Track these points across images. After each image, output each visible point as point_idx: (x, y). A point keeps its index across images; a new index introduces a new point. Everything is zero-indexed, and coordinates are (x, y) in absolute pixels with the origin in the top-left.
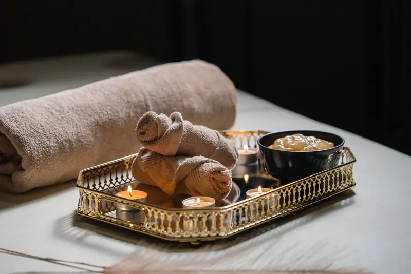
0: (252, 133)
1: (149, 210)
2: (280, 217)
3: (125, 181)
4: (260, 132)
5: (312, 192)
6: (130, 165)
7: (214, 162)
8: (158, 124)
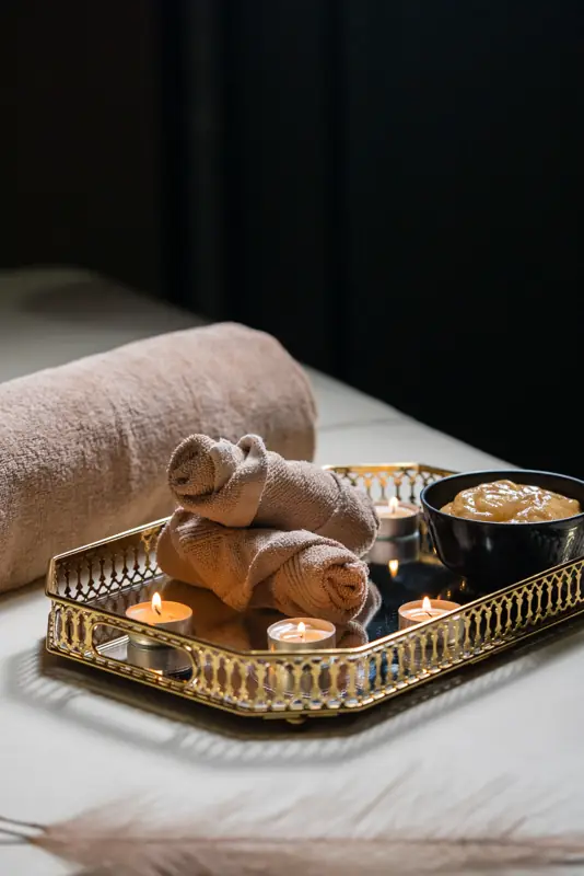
0: (405, 470)
1: (201, 652)
2: (470, 664)
3: (142, 576)
4: (422, 469)
5: (534, 609)
6: (153, 542)
7: (332, 545)
8: (214, 462)
